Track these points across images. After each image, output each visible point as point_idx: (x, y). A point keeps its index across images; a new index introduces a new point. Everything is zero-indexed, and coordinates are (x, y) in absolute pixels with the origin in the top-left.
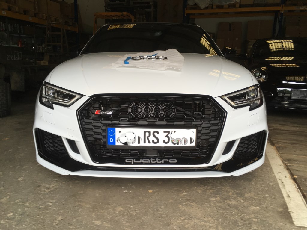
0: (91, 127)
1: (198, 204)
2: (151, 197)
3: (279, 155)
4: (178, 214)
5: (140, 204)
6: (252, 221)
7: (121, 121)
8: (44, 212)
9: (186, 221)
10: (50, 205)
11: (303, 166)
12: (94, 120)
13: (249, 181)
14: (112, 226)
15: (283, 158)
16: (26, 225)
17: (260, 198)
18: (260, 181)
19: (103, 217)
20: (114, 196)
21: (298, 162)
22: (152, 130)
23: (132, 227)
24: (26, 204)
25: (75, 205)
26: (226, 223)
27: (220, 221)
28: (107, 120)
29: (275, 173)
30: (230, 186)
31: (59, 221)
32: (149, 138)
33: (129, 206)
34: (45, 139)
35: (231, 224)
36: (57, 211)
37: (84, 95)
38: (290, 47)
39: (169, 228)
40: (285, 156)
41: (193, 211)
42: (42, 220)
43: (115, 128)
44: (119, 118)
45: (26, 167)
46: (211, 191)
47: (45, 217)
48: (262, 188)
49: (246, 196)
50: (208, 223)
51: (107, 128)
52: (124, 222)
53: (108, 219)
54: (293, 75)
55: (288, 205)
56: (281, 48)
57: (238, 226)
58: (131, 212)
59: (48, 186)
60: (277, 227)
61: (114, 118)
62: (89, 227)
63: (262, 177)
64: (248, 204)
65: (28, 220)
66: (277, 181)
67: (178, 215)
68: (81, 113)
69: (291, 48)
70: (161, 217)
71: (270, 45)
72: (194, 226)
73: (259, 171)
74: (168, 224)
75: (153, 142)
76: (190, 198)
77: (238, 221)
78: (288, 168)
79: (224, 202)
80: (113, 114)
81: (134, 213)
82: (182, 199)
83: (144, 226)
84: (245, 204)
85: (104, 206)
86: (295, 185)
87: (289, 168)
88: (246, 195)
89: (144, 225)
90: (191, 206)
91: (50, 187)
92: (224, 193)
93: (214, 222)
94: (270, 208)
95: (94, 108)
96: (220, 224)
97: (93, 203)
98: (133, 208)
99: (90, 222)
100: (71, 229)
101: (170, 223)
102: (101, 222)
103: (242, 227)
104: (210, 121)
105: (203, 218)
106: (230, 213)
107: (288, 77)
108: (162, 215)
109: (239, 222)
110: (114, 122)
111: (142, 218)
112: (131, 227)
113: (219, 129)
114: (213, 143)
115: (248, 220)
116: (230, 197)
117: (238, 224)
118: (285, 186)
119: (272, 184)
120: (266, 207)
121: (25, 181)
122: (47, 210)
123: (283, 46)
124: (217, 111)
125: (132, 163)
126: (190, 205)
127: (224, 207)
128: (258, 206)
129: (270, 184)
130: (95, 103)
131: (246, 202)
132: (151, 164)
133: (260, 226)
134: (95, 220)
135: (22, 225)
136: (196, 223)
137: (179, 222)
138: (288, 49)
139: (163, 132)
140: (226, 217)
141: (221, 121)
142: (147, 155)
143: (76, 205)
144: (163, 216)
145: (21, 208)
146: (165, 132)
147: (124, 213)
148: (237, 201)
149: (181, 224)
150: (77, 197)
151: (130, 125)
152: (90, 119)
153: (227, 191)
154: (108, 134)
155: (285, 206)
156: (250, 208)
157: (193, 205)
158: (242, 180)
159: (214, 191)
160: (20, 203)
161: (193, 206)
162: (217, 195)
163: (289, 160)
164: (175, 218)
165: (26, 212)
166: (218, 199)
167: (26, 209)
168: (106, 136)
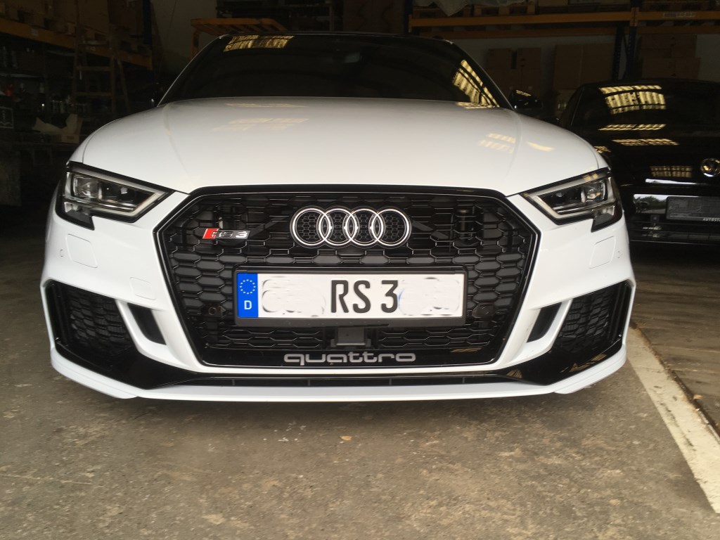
0: (194, 272)
1: (469, 468)
2: (350, 453)
3: (649, 348)
4: (422, 492)
5: (323, 470)
6: (609, 504)
7: (271, 256)
8: (71, 495)
9: (443, 509)
10: (87, 477)
11: (712, 372)
12: (202, 255)
13: (587, 410)
14: (252, 527)
15: (661, 355)
16: (25, 530)
17: (619, 449)
18: (613, 408)
19: (229, 504)
20: (255, 452)
21: (699, 364)
22: (352, 279)
23: (307, 528)
24: (26, 477)
25: (153, 476)
26: (545, 513)
27: (529, 506)
28: (235, 253)
29: (648, 390)
30: (543, 422)
31: (112, 517)
32: (345, 298)
33: (294, 475)
34: (72, 308)
35: (558, 514)
36: (107, 493)
37: (175, 191)
38: (656, 103)
39: (400, 527)
40: (663, 350)
41: (458, 485)
42: (67, 516)
43: (257, 273)
44: (268, 247)
45: (25, 385)
46: (497, 434)
47: (76, 507)
48: (622, 425)
49: (585, 445)
50: (499, 514)
51: (235, 274)
52: (282, 516)
53: (243, 509)
54: (667, 165)
55: (690, 463)
56: (635, 105)
57: (576, 518)
58: (300, 491)
59: (82, 430)
60: (672, 519)
61: (252, 249)
62: (193, 531)
63: (618, 398)
64: (591, 464)
65: (30, 517)
66: (655, 408)
67: (421, 495)
68: (167, 236)
69: (659, 104)
70: (379, 501)
71: (610, 98)
72: (463, 522)
73: (609, 385)
74: (399, 519)
75: (356, 308)
76: (448, 452)
77: (573, 506)
78: (678, 377)
79: (533, 460)
80: (249, 237)
81: (309, 493)
82: (427, 456)
83: (336, 526)
84: (586, 463)
85: (230, 477)
86: (700, 416)
87: (681, 377)
88: (586, 442)
89: (336, 522)
90: (452, 472)
91: (87, 433)
92: (530, 440)
93: (514, 510)
94: (647, 471)
95: (202, 224)
96: (530, 513)
97: (201, 471)
98: (305, 480)
99: (194, 518)
100: (145, 536)
101: (402, 516)
102: (223, 517)
103: (585, 519)
104: (498, 255)
105: (484, 502)
106: (551, 486)
107: (656, 169)
108: (381, 496)
109: (576, 508)
110: (252, 260)
111: (331, 506)
112: (301, 527)
113: (520, 275)
114: (506, 310)
115: (598, 504)
116: (547, 449)
117: (575, 513)
118: (677, 419)
119: (645, 415)
120: (638, 471)
121: (21, 420)
122: (81, 490)
123: (639, 100)
124: (514, 230)
125: (302, 364)
126: (448, 469)
127: (533, 474)
128: (618, 469)
129: (638, 415)
130: (202, 211)
131: (588, 460)
132: (349, 365)
133: (631, 517)
134: (209, 513)
135: (16, 531)
136: (469, 514)
137: (424, 512)
138: (651, 107)
139: (380, 282)
140: (540, 498)
141: (526, 255)
142: (339, 344)
143: (156, 476)
144: (384, 497)
145: (13, 487)
146: (384, 282)
147: (282, 492)
148: (564, 456)
149: (432, 518)
150: (159, 456)
151: (296, 264)
152: (192, 253)
153: (536, 435)
154: (238, 288)
155: (682, 466)
156: (598, 474)
157: (457, 470)
158: (571, 408)
159: (504, 434)
160: (9, 475)
161: (456, 473)
162: (514, 443)
163: (676, 359)
164: (413, 504)
165: (24, 497)
166: (517, 452)
167: (26, 489)
168: (232, 295)
